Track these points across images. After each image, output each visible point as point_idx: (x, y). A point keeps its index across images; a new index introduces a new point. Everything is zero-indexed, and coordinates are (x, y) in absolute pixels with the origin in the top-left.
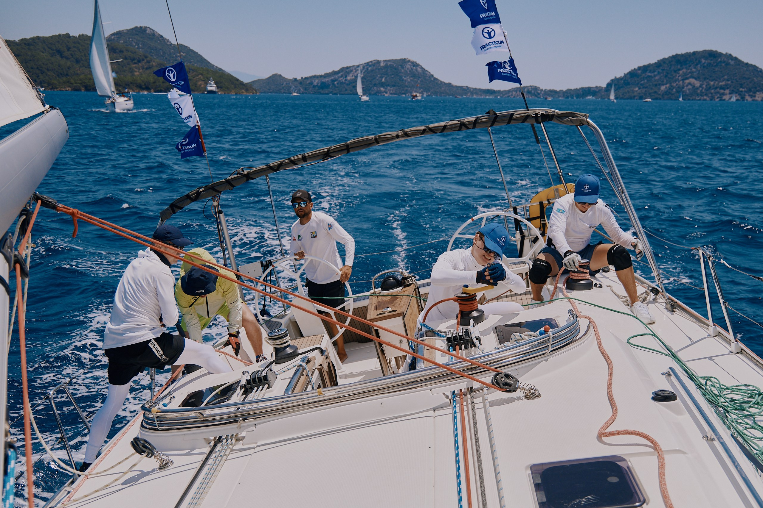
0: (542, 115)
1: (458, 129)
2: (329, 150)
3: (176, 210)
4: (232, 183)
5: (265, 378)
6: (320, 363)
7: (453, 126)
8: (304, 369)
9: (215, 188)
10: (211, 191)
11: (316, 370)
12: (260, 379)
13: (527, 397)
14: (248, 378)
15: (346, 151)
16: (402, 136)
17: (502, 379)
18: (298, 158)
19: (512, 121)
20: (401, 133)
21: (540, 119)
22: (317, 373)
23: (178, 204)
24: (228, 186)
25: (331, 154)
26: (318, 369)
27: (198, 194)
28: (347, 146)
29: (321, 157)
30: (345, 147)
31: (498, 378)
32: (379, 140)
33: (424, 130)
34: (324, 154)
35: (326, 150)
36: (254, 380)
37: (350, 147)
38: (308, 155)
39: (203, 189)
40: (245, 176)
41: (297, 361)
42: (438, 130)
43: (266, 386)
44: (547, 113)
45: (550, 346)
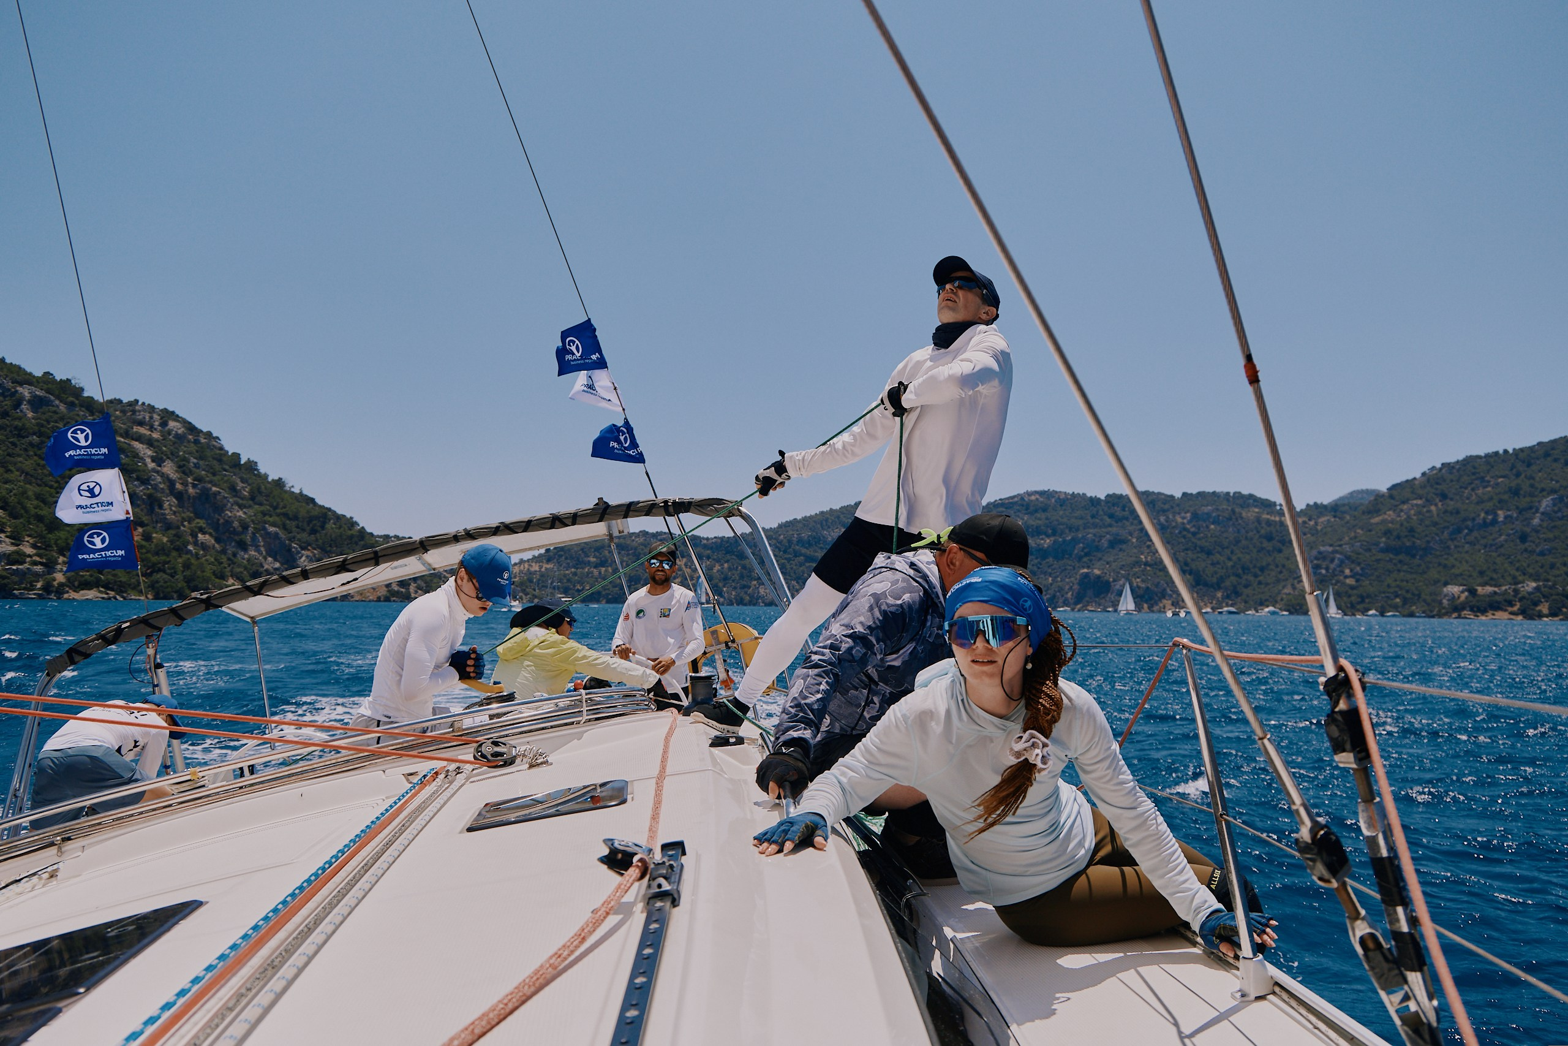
0: (674, 503)
3: (77, 658)
4: (181, 612)
7: (542, 521)
9: (150, 621)
10: (142, 626)
13: (530, 767)
15: (373, 561)
17: (488, 749)
19: (630, 513)
21: (671, 510)
23: (81, 649)
24: (173, 619)
25: (348, 567)
27: (119, 631)
28: (376, 553)
30: (372, 556)
31: (483, 748)
32: (426, 544)
34: (338, 567)
37: (380, 554)
39: (128, 624)
40: (202, 601)
42: (519, 527)
45: (585, 713)
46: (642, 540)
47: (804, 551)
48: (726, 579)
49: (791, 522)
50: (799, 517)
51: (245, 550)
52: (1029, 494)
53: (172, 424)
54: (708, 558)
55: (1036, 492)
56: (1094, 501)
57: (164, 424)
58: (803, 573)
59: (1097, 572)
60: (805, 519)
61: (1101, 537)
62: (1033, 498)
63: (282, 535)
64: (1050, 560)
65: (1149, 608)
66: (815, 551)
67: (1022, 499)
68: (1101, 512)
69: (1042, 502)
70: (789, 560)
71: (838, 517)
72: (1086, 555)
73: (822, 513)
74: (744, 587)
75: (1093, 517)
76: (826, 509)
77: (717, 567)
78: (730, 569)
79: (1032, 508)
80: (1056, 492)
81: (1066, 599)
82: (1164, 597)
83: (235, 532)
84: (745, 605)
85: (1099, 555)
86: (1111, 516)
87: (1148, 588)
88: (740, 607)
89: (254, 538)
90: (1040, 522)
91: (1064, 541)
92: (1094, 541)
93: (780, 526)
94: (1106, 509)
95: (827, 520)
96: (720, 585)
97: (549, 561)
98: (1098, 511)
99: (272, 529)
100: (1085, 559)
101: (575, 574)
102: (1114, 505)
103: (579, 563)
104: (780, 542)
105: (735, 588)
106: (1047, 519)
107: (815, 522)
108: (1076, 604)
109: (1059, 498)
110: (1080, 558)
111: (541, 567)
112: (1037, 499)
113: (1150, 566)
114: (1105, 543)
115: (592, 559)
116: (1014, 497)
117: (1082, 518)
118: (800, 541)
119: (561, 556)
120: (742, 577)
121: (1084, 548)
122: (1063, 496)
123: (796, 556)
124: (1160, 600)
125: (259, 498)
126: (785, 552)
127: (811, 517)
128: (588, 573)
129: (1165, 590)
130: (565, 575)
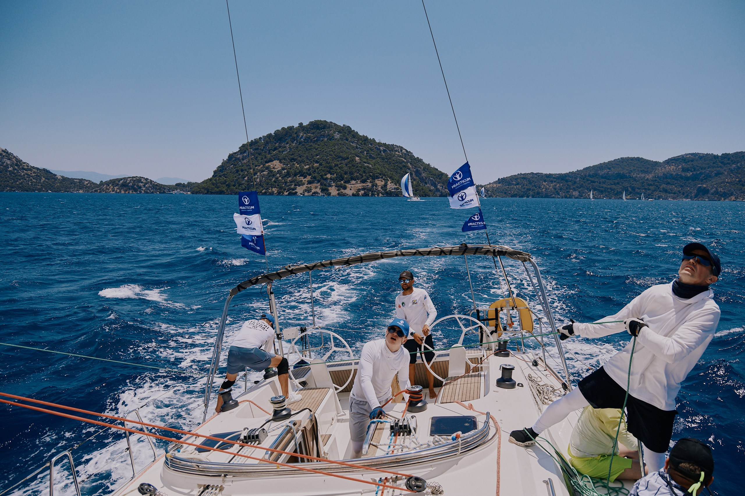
0: (498, 251)
1: (439, 254)
2: (348, 259)
3: (241, 289)
4: (281, 275)
5: (257, 436)
6: (305, 425)
7: (436, 252)
8: (291, 429)
9: (269, 277)
10: (266, 279)
11: (300, 431)
12: (253, 437)
13: (433, 493)
14: (246, 435)
15: (360, 261)
16: (399, 255)
18: (327, 262)
19: (477, 253)
20: (399, 253)
21: (496, 254)
22: (300, 433)
23: (243, 286)
24: (278, 277)
25: (350, 263)
26: (302, 430)
27: (257, 280)
29: (343, 263)
30: (360, 259)
32: (383, 256)
33: (415, 253)
34: (345, 262)
35: (347, 259)
36: (249, 436)
37: (363, 259)
38: (334, 261)
39: (260, 277)
40: (289, 271)
41: (286, 422)
42: (425, 253)
43: (257, 442)
44: (502, 250)
45: (460, 449)
46: (531, 176)
47: (590, 179)
48: (561, 189)
49: (588, 167)
50: (591, 166)
51: (427, 184)
52: (686, 155)
53: (403, 151)
54: (555, 182)
55: (690, 154)
56: (716, 157)
57: (401, 151)
58: (590, 187)
59: (704, 186)
60: (594, 166)
61: (712, 172)
62: (688, 156)
63: (433, 180)
64: (690, 181)
65: (724, 199)
66: (595, 179)
67: (683, 157)
68: (718, 161)
69: (692, 158)
70: (584, 182)
71: (607, 165)
72: (705, 179)
73: (601, 164)
74: (567, 192)
75: (714, 163)
76: (602, 162)
77: (558, 185)
78: (563, 186)
79: (687, 161)
80: (699, 153)
81: (692, 196)
82: (732, 195)
83: (424, 180)
84: (568, 198)
85: (711, 179)
86: (722, 163)
87: (724, 192)
88: (566, 199)
89: (428, 181)
90: (688, 166)
91: (696, 173)
92: (709, 173)
93: (584, 169)
94: (720, 160)
95: (602, 167)
96: (559, 191)
97: (499, 183)
98: (716, 161)
99: (431, 178)
100: (704, 181)
101: (508, 188)
102: (724, 158)
103: (510, 184)
104: (582, 176)
105: (564, 192)
106: (692, 165)
107: (597, 167)
108: (695, 198)
109: (700, 156)
110: (702, 180)
111: (497, 185)
112: (690, 157)
113: (728, 183)
114: (713, 174)
115: (514, 183)
116: (680, 156)
117: (708, 164)
118: (589, 175)
119: (503, 182)
120: (567, 188)
121: (704, 176)
122: (701, 155)
123: (587, 181)
124: (730, 196)
125: (426, 170)
126: (583, 179)
127: (596, 165)
128: (513, 187)
129: (733, 192)
130: (505, 188)
